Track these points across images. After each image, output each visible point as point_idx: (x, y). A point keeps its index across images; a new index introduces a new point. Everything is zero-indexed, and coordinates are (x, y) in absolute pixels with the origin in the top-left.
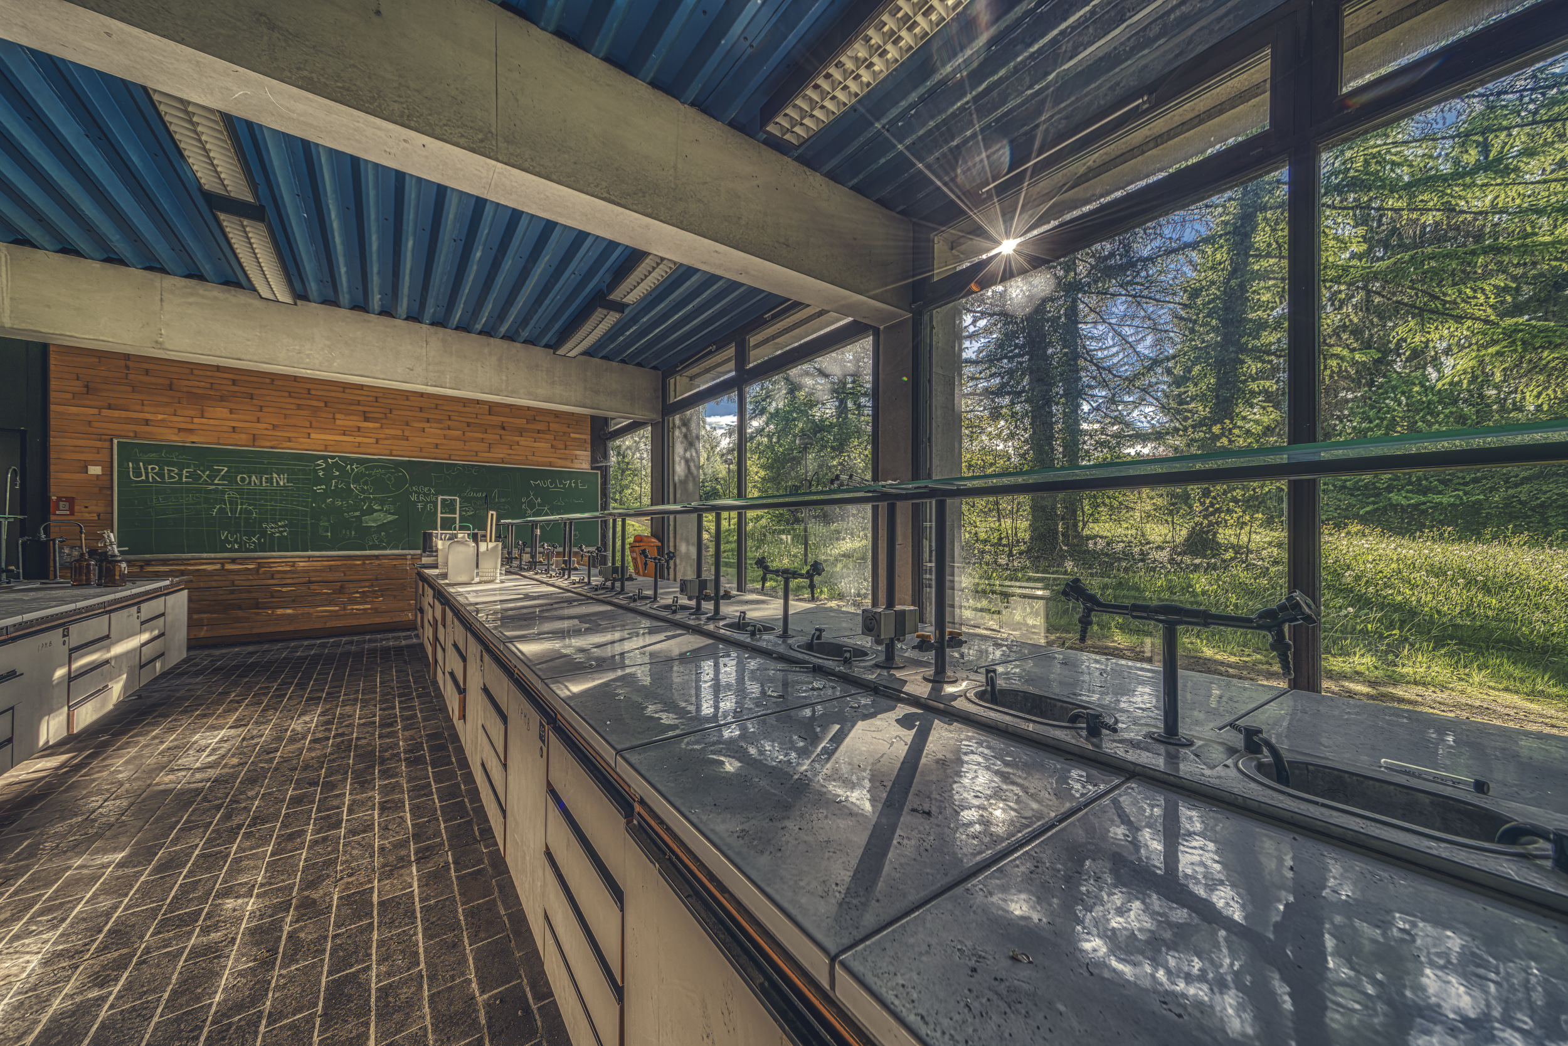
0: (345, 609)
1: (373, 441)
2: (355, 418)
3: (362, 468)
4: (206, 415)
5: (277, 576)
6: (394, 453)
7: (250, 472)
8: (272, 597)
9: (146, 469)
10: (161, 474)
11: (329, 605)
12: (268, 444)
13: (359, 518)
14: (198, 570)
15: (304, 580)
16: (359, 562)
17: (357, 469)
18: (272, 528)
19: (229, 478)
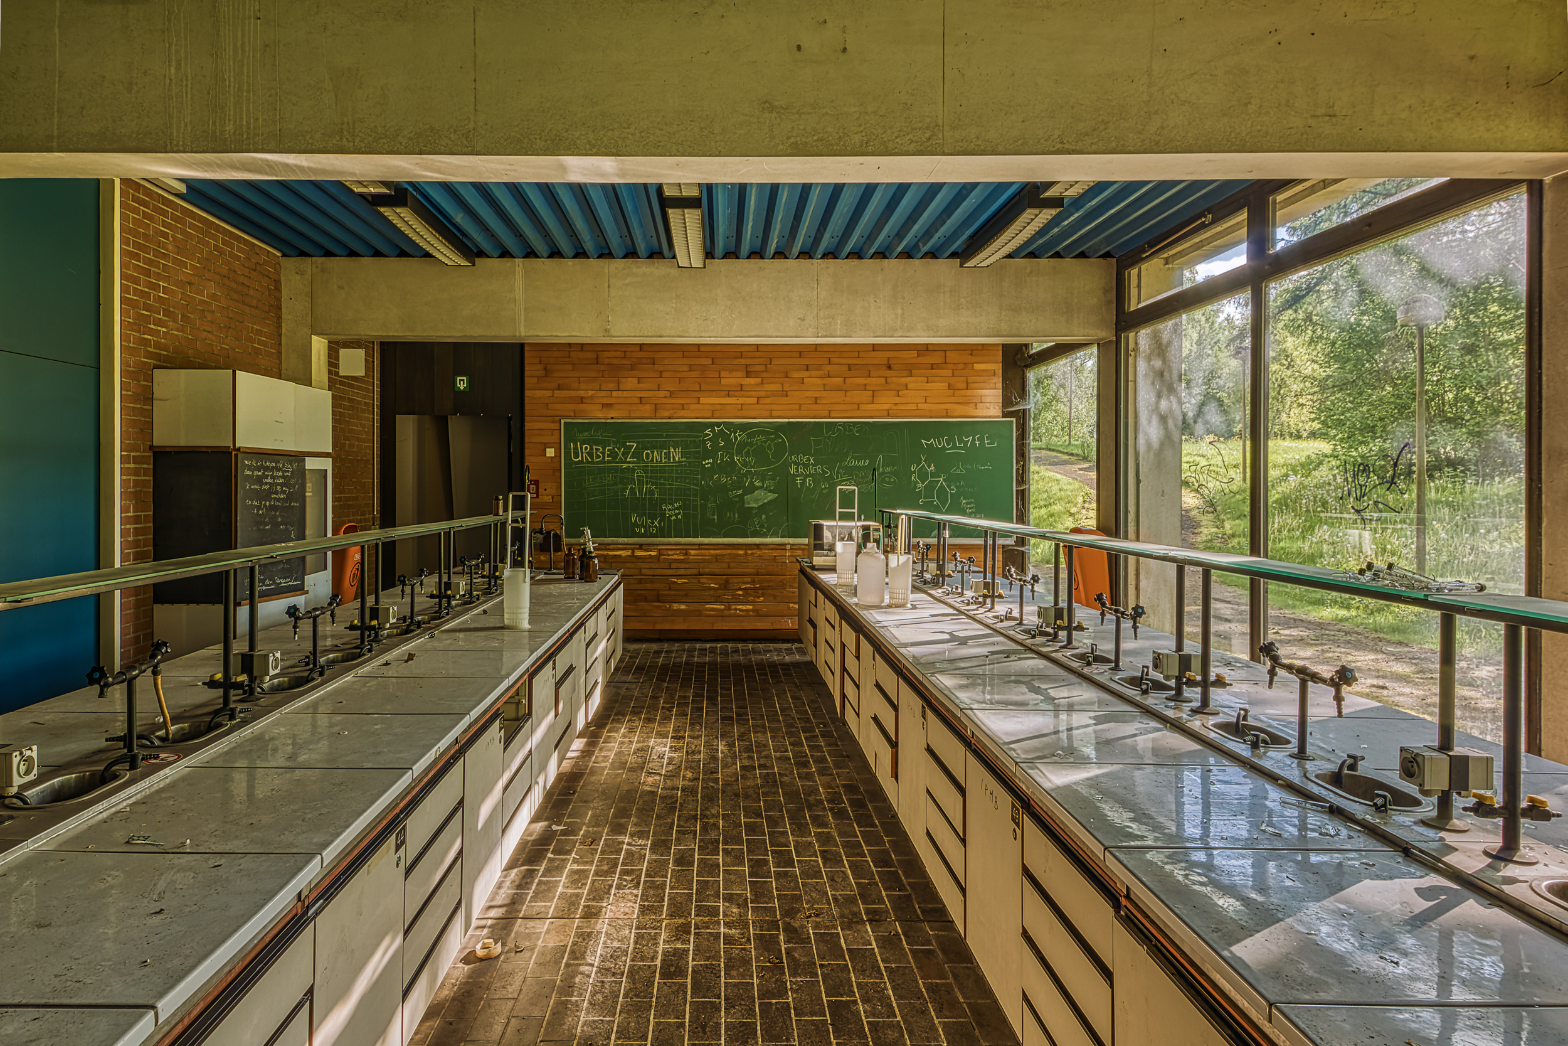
0: (729, 609)
1: (754, 400)
2: (739, 374)
3: (744, 435)
4: (622, 387)
5: (674, 565)
6: (774, 414)
7: (652, 448)
8: (670, 589)
9: (582, 449)
10: (590, 454)
11: (715, 602)
12: (666, 414)
13: (741, 497)
14: (616, 556)
15: (695, 571)
16: (741, 552)
17: (740, 436)
18: (669, 510)
19: (637, 455)
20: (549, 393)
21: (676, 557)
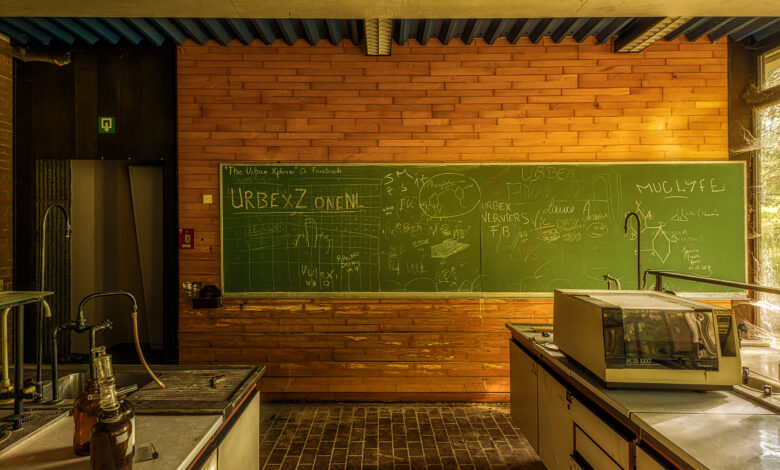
0: (415, 369)
1: (441, 142)
2: (422, 114)
3: (430, 181)
4: (289, 128)
5: (351, 321)
6: (464, 157)
7: (325, 194)
8: (346, 347)
9: (243, 195)
10: (254, 201)
11: (399, 361)
12: (341, 158)
13: (427, 248)
14: (283, 311)
15: (373, 328)
16: (428, 307)
17: (425, 182)
18: (345, 261)
19: (308, 201)
20: (205, 135)
21: (353, 312)
